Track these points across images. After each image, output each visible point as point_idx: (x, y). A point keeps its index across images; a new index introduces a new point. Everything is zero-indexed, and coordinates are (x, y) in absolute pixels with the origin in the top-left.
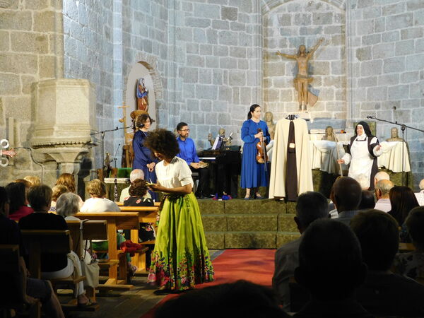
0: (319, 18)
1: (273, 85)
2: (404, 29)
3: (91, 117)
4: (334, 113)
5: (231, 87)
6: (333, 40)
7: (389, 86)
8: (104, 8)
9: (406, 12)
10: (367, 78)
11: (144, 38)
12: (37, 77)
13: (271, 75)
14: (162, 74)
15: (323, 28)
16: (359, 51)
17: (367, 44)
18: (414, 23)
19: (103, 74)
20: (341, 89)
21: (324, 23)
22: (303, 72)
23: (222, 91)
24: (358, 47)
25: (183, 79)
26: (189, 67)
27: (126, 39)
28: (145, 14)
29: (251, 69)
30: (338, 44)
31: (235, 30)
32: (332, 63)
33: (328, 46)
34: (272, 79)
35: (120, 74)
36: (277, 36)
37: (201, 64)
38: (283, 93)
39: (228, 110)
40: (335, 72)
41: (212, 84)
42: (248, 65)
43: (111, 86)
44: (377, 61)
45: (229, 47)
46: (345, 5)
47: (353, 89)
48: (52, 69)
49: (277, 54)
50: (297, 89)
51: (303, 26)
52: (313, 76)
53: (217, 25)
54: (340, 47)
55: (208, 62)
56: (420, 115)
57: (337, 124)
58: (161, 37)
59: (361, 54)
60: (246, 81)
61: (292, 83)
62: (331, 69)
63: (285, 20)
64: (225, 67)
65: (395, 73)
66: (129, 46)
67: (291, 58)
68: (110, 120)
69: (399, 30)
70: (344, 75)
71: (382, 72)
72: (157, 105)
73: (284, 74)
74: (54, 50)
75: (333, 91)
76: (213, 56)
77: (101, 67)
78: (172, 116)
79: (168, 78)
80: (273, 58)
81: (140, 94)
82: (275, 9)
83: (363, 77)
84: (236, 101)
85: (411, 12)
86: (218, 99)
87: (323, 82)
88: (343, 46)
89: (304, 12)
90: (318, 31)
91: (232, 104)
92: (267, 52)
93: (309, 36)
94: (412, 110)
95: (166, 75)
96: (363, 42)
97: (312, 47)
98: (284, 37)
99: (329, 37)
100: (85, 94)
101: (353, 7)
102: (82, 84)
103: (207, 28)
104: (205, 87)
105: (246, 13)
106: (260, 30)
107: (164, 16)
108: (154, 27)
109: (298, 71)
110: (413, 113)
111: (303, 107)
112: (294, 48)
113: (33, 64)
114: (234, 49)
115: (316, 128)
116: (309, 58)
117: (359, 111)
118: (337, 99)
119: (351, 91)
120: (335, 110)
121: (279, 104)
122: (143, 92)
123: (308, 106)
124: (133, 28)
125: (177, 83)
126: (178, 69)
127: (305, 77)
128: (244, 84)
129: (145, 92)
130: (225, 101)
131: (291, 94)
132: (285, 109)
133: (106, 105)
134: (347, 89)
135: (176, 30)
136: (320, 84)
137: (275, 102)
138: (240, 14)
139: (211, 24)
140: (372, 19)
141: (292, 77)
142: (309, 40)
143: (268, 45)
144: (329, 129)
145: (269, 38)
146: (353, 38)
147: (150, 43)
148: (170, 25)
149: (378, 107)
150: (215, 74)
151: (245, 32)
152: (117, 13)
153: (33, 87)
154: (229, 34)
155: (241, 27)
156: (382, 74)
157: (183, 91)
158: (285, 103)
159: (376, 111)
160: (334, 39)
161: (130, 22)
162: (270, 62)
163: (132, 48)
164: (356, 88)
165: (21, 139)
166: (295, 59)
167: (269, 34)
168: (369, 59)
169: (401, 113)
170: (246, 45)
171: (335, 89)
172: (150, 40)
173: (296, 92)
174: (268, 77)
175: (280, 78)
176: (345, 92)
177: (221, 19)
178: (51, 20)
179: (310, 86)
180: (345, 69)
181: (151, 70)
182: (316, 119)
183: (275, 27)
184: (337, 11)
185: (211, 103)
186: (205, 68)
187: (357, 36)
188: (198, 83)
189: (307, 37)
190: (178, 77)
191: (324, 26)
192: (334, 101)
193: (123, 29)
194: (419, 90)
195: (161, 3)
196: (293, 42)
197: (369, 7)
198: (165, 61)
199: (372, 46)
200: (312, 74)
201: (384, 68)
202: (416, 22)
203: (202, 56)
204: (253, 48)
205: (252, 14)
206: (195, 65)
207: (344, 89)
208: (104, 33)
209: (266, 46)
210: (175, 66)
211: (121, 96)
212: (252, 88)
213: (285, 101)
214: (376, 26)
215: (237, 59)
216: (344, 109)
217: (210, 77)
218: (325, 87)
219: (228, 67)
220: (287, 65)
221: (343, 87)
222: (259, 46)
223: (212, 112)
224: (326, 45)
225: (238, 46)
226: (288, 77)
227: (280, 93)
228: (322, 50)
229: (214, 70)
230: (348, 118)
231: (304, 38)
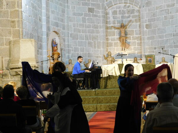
0: (129, 12)
1: (110, 40)
2: (165, 15)
3: (35, 55)
4: (136, 51)
5: (93, 41)
6: (135, 21)
7: (160, 40)
8: (38, 8)
9: (166, 8)
10: (150, 37)
11: (55, 21)
12: (11, 38)
13: (110, 36)
14: (63, 37)
15: (131, 16)
16: (147, 25)
17: (150, 22)
18: (169, 13)
19: (38, 37)
20: (139, 41)
21: (131, 14)
22: (123, 34)
23: (89, 43)
24: (146, 24)
25: (72, 38)
26: (74, 33)
27: (48, 22)
28: (56, 11)
29: (101, 33)
30: (138, 22)
31: (94, 17)
32: (135, 30)
34: (110, 38)
35: (46, 37)
36: (111, 19)
37: (80, 32)
38: (115, 43)
39: (91, 51)
40: (136, 34)
41: (84, 40)
42: (99, 32)
43: (42, 42)
44: (155, 29)
45: (91, 24)
46: (140, 6)
47: (144, 41)
48: (18, 35)
49: (112, 27)
50: (121, 42)
51: (122, 15)
52: (127, 36)
53: (86, 15)
54: (138, 23)
55: (82, 31)
56: (173, 51)
57: (138, 56)
58: (62, 20)
59: (147, 26)
60: (99, 39)
61: (119, 39)
62: (135, 33)
63: (115, 13)
64: (90, 33)
65: (162, 34)
66: (49, 24)
67: (118, 28)
68: (42, 56)
69: (163, 16)
70: (140, 35)
72: (61, 50)
73: (115, 35)
74: (19, 27)
75: (136, 42)
76: (85, 28)
77: (38, 34)
78: (67, 54)
79: (66, 38)
80: (110, 29)
81: (54, 45)
82: (110, 8)
84: (95, 47)
85: (168, 8)
86: (87, 47)
87: (131, 38)
88: (140, 23)
89: (122, 9)
90: (129, 17)
91: (93, 49)
92: (107, 26)
94: (170, 49)
95: (65, 37)
96: (148, 21)
97: (126, 24)
98: (114, 20)
99: (134, 19)
100: (33, 46)
101: (143, 7)
102: (32, 41)
103: (81, 17)
104: (81, 42)
105: (98, 10)
106: (104, 17)
107: (63, 11)
108: (59, 17)
109: (121, 34)
110: (171, 51)
111: (123, 49)
112: (119, 24)
113: (10, 33)
114: (93, 25)
115: (129, 58)
116: (125, 29)
117: (147, 51)
118: (138, 46)
120: (137, 50)
121: (113, 49)
122: (55, 44)
123: (125, 49)
124: (50, 17)
125: (69, 40)
126: (70, 34)
127: (124, 37)
128: (98, 40)
129: (56, 44)
130: (90, 47)
131: (118, 44)
132: (116, 50)
133: (40, 50)
134: (142, 41)
135: (68, 18)
136: (130, 39)
137: (111, 47)
138: (96, 10)
139: (83, 15)
140: (152, 12)
141: (118, 37)
142: (125, 21)
143: (108, 23)
144: (135, 58)
145: (108, 20)
146: (144, 20)
147: (58, 23)
148: (66, 16)
149: (155, 48)
150: (86, 36)
151: (98, 18)
152: (44, 11)
153: (10, 43)
154: (91, 19)
155: (96, 16)
156: (157, 35)
157: (72, 44)
158: (116, 47)
159: (155, 50)
161: (49, 14)
162: (109, 30)
163: (50, 25)
164: (146, 41)
165: (5, 66)
166: (119, 29)
167: (108, 18)
168: (151, 28)
169: (165, 51)
170: (98, 23)
171: (137, 42)
172: (58, 22)
173: (120, 43)
174: (108, 37)
175: (113, 37)
176: (141, 43)
177: (87, 13)
178: (17, 14)
179: (126, 40)
180: (141, 33)
181: (58, 35)
182: (129, 54)
183: (111, 15)
184: (137, 8)
185: (84, 48)
186: (81, 33)
187: (145, 19)
188: (79, 40)
189: (124, 20)
190: (70, 37)
191: (131, 15)
192: (137, 46)
193: (47, 18)
194: (173, 41)
195: (62, 6)
196: (118, 22)
197: (150, 7)
198: (64, 31)
199: (152, 23)
200: (127, 35)
201: (157, 32)
202: (171, 13)
203: (80, 28)
204: (102, 24)
205: (100, 10)
206: (77, 32)
208: (38, 19)
209: (107, 24)
210: (68, 33)
211: (46, 46)
212: (101, 41)
214: (154, 14)
215: (95, 29)
216: (141, 50)
217: (83, 37)
218: (132, 41)
219: (91, 33)
220: (116, 32)
221: (140, 40)
222: (104, 23)
223: (85, 52)
224: (132, 23)
225: (95, 24)
226: (117, 36)
227: (113, 43)
228: (131, 25)
229: (85, 34)
230: (143, 54)
231: (123, 20)
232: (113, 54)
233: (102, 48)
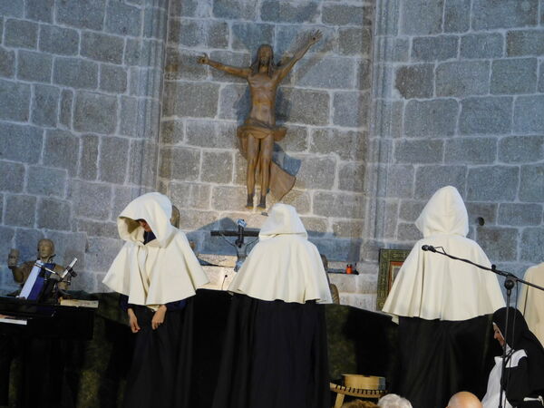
1: (185, 139)
2: (514, 29)
4: (331, 221)
5: (78, 134)
6: (341, 40)
7: (469, 167)
10: (419, 143)
13: (184, 113)
15: (321, 8)
16: (403, 73)
17: (425, 58)
18: (539, 19)
20: (353, 164)
22: (262, 113)
23: (55, 143)
24: (401, 64)
29: (133, 92)
30: (353, 51)
32: (336, 96)
33: (327, 54)
34: (185, 122)
36: (203, 15)
37: (5, 70)
38: (210, 159)
39: (65, 192)
40: (341, 120)
41: (29, 123)
42: (125, 82)
44: (446, 103)
45: (79, 32)
47: (383, 165)
49: (202, 60)
50: (244, 153)
52: (288, 124)
54: (357, 58)
55: (23, 64)
60: (119, 123)
61: (234, 139)
62: (332, 112)
64: (66, 84)
65: (487, 135)
67: (235, 74)
69: (503, 32)
70: (362, 129)
71: (456, 130)
73: (213, 113)
75: (333, 165)
76: (38, 51)
80: (190, 70)
83: (409, 139)
84: (88, 171)
86: (41, 162)
87: (310, 140)
88: (365, 56)
90: (306, 14)
91: (77, 178)
92: (176, 55)
93: (284, 24)
94: (521, 229)
96: (416, 53)
97: (288, 53)
98: (222, 20)
99: (333, 31)
104: (11, 130)
110: (525, 238)
112: (244, 51)
114: (92, 40)
116: (279, 80)
117: (393, 224)
118: (342, 187)
119: (378, 170)
120: (334, 214)
121: (196, 189)
123: (269, 197)
127: (266, 125)
128: (112, 130)
130: (60, 169)
131: (229, 163)
132: (211, 200)
134: (369, 165)
136: (303, 146)
137: (187, 181)
141: (232, 122)
142: (282, 33)
143: (181, 36)
145: (184, 20)
146: (392, 40)
150: (39, 99)
156: (456, 136)
158: (213, 185)
160: (345, 37)
162: (182, 80)
164: (391, 164)
166: (245, 78)
167: (185, 8)
168: (427, 95)
169: (496, 235)
170: (125, 31)
171: (339, 163)
173: (242, 160)
174: (176, 118)
175: (203, 121)
176: (362, 172)
179: (277, 149)
180: (366, 115)
185: (22, 170)
186: (15, 79)
187: (401, 36)
189: (278, 27)
191: (322, 4)
192: (335, 190)
196: (244, 36)
199: (437, 63)
200: (284, 117)
201: (462, 120)
204: (142, 39)
207: (361, 162)
209: (174, 38)
212: (131, 140)
213: (211, 180)
214: (450, 16)
215: (99, 63)
216: (357, 213)
217: (26, 105)
218: (313, 156)
219: (75, 83)
220: (226, 92)
221: (358, 157)
222: (157, 36)
223: (24, 193)
224: (323, 51)
225: (104, 32)
226: (225, 121)
227: (201, 160)
228: (312, 62)
229: (37, 88)
230: (367, 237)
231: (271, 28)
232: (196, 219)
233: (132, 180)
